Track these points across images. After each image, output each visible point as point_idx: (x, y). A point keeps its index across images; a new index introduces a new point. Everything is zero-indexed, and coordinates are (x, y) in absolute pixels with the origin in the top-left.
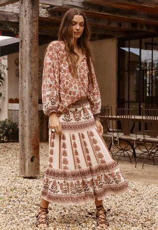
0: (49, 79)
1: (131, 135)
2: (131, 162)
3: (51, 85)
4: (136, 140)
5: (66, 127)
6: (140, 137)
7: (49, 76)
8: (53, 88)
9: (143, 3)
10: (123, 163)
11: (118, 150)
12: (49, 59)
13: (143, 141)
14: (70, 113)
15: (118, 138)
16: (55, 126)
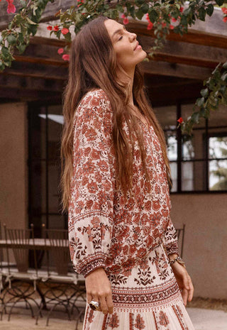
0: (85, 189)
1: (29, 271)
2: (33, 317)
3: (90, 203)
4: (37, 280)
5: (143, 299)
6: (43, 275)
7: (85, 181)
8: (96, 208)
9: (48, 58)
10: (20, 318)
11: (12, 297)
12: (85, 139)
13: (47, 281)
14: (150, 263)
15: (9, 276)
16: (101, 293)
